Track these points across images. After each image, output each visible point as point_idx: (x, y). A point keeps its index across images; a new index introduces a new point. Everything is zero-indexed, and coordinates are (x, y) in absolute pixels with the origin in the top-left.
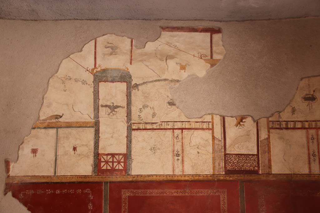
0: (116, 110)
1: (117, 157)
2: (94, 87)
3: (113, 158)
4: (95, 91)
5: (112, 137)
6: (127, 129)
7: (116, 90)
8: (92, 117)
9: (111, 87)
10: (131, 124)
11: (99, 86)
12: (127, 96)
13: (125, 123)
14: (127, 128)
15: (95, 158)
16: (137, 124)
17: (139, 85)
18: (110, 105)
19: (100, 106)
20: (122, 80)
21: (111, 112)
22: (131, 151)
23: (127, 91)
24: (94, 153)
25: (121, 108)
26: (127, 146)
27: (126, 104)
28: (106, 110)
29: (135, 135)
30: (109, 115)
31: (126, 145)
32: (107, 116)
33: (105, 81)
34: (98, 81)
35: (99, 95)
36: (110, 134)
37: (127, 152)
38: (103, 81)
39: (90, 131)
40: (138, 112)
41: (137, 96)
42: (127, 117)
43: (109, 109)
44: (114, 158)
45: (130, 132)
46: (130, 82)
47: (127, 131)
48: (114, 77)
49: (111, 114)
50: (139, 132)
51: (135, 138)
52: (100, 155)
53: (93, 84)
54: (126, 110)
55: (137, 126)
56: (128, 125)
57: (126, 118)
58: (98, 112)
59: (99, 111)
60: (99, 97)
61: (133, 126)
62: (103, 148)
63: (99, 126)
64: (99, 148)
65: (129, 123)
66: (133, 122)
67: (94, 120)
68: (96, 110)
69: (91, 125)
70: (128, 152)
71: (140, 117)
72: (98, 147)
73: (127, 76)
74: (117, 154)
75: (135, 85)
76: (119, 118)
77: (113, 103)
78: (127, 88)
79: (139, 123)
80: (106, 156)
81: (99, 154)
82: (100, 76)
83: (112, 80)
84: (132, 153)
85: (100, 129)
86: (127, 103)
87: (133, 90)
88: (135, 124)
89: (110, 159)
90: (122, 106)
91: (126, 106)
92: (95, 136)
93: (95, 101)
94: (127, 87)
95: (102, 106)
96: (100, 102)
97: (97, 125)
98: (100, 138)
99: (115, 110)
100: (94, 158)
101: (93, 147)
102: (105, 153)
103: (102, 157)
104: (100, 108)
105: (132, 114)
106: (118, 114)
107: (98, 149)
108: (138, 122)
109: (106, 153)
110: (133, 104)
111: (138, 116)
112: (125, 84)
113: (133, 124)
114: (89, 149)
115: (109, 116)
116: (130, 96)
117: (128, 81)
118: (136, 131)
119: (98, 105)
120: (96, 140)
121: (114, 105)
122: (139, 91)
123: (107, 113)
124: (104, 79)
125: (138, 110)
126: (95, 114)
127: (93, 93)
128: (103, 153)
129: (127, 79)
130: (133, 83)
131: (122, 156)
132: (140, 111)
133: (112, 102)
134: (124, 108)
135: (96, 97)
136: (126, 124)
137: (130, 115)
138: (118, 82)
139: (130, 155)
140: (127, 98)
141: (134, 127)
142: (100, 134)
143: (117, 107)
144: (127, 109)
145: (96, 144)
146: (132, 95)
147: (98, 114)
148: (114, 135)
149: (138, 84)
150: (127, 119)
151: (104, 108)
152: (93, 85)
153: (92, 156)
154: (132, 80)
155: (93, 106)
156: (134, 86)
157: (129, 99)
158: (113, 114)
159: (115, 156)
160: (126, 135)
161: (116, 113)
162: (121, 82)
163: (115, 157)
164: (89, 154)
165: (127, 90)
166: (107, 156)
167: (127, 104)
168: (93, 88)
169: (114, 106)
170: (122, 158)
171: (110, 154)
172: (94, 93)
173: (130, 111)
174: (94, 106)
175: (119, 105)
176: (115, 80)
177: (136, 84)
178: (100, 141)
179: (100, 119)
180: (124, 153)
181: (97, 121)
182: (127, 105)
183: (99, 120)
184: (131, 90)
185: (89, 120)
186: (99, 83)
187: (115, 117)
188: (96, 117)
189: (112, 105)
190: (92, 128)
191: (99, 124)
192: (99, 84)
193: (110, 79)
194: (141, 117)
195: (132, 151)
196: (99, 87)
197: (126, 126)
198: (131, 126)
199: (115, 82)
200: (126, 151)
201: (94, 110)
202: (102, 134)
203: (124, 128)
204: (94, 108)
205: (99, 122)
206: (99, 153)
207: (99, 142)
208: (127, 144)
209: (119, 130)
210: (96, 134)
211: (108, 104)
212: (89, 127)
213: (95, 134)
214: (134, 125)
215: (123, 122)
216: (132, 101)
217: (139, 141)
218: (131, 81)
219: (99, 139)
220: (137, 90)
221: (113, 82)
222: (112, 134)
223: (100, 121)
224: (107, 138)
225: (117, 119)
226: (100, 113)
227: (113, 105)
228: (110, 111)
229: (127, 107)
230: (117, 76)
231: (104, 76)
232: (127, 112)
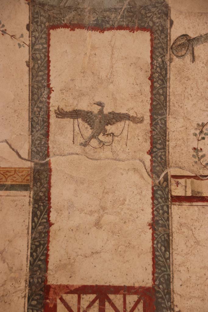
0: (110, 128)
1: (117, 299)
2: (32, 46)
3: (102, 304)
4: (33, 58)
5: (98, 224)
6: (153, 198)
7: (112, 58)
8: (25, 152)
9: (93, 48)
10: (166, 179)
11: (51, 42)
12: (151, 78)
13: (146, 175)
14: (154, 192)
15: (34, 303)
16: (189, 181)
17: (197, 39)
18: (88, 112)
19: (53, 115)
20: (137, 21)
21: (93, 137)
22: (169, 280)
23: (151, 63)
24: (31, 285)
25: (131, 123)
26: (153, 259)
27: (149, 107)
28: (77, 128)
29: (183, 221)
30: (85, 144)
31: (150, 256)
32: (78, 149)
33: (72, 27)
34: (47, 24)
35: (49, 76)
36: (91, 213)
37: (154, 280)
38: (65, 26)
39: (14, 201)
40: (192, 137)
41: (189, 79)
42: (150, 153)
43: (86, 125)
44: (107, 304)
45: (165, 208)
46: (165, 32)
47: (153, 203)
48: (105, 11)
49: (94, 143)
50: (196, 208)
51: (184, 230)
52: (51, 292)
53: (26, 33)
54: (149, 128)
55: (189, 185)
56: (157, 182)
57: (149, 157)
58: (47, 135)
59: (48, 132)
60: (49, 80)
61: (173, 187)
62: (65, 266)
63: (49, 183)
64: (50, 266)
65: (159, 177)
66: (173, 174)
67: (29, 164)
68: (38, 127)
69: (19, 180)
70: (161, 283)
71: (200, 154)
72: (46, 262)
73: (153, 10)
74: (117, 290)
75: (183, 41)
76: (122, 156)
77: (100, 104)
78: (152, 52)
79: (196, 177)
80: (75, 296)
81: (49, 287)
82: (53, 6)
83: (97, 20)
84: (176, 286)
85: (53, 196)
86: (151, 104)
87: (176, 60)
88: (182, 181)
89: (89, 306)
90: (131, 113)
91: (149, 114)
92: (33, 221)
93: (36, 97)
94: (152, 46)
95: (61, 114)
96: (51, 101)
97: (40, 180)
98: (52, 229)
99: (108, 128)
100: (30, 305)
101: (25, 262)
102: (70, 283)
103: (61, 299)
104: (53, 119)
105: (171, 144)
106: (119, 141)
107: (46, 270)
108: (192, 171)
109: (77, 282)
110: (172, 108)
111: (192, 152)
112: (147, 36)
113: (173, 181)
114: (11, 269)
115: (87, 148)
116: (164, 79)
117: (155, 28)
118: (186, 204)
119: (45, 109)
120: (37, 235)
121: (106, 111)
122: (197, 61)
123: (80, 140)
124: (69, 17)
125: (193, 131)
126: (32, 141)
127: (28, 65)
128: (65, 283)
129: (152, 20)
130: (175, 33)
131: (135, 297)
132: (201, 132)
133: (97, 100)
134: (141, 121)
135: (38, 81)
136: (150, 180)
137: (164, 148)
138: (120, 28)
139: (169, 293)
140: (152, 87)
141: (178, 191)
142: (51, 214)
143: (116, 118)
144: (151, 125)
145: (36, 251)
146: (172, 75)
147: (47, 143)
148: (106, 216)
149: (192, 35)
150: (152, 161)
151: (68, 122)
152: (27, 39)
153: (20, 294)
154: (172, 23)
155: (25, 115)
156: (178, 43)
157: (161, 91)
158: (101, 142)
159: (111, 297)
160: (147, 217)
161: (110, 138)
162: (132, 30)
163: (110, 301)
164: (8, 287)
165: (152, 58)
166: (79, 298)
167: (153, 110)
168: (27, 48)
169: (106, 116)
170: (137, 303)
171: (92, 287)
172: (31, 66)
173: (164, 132)
174: (32, 112)
175: (123, 111)
176: (108, 22)
177: (185, 36)
178: (51, 239)
179: (53, 160)
180: (143, 284)
181: (42, 165)
182: (151, 111)
183: (48, 163)
184: (167, 57)
185: (14, 162)
186: (51, 31)
187: (107, 152)
188: (38, 153)
189: (96, 109)
190: (26, 193)
191: (49, 177)
192: (49, 35)
193: (90, 19)
194: (203, 156)
195: (175, 280)
196: (49, 46)
197: (150, 187)
198: (167, 186)
199: (109, 29)
200: (151, 277)
201: (32, 128)
202: (59, 211)
203: (140, 194)
204: (31, 120)
205: (50, 170)
206: (48, 283)
207: (48, 242)
208: (154, 250)
209: (125, 200)
210: (39, 213)
211: (84, 105)
212: (12, 187)
213: (34, 214)
214: (178, 184)
215: (135, 170)
216: (172, 98)
217: (197, 243)
218: (169, 26)
219: (48, 232)
220: (188, 58)
221: (102, 30)
222: (96, 215)
223: (53, 166)
224: (78, 228)
225: (115, 159)
226: (51, 138)
227: (101, 112)
228: (88, 132)
229: (152, 119)
230: (115, 9)
231: (70, 8)
232: (152, 138)
